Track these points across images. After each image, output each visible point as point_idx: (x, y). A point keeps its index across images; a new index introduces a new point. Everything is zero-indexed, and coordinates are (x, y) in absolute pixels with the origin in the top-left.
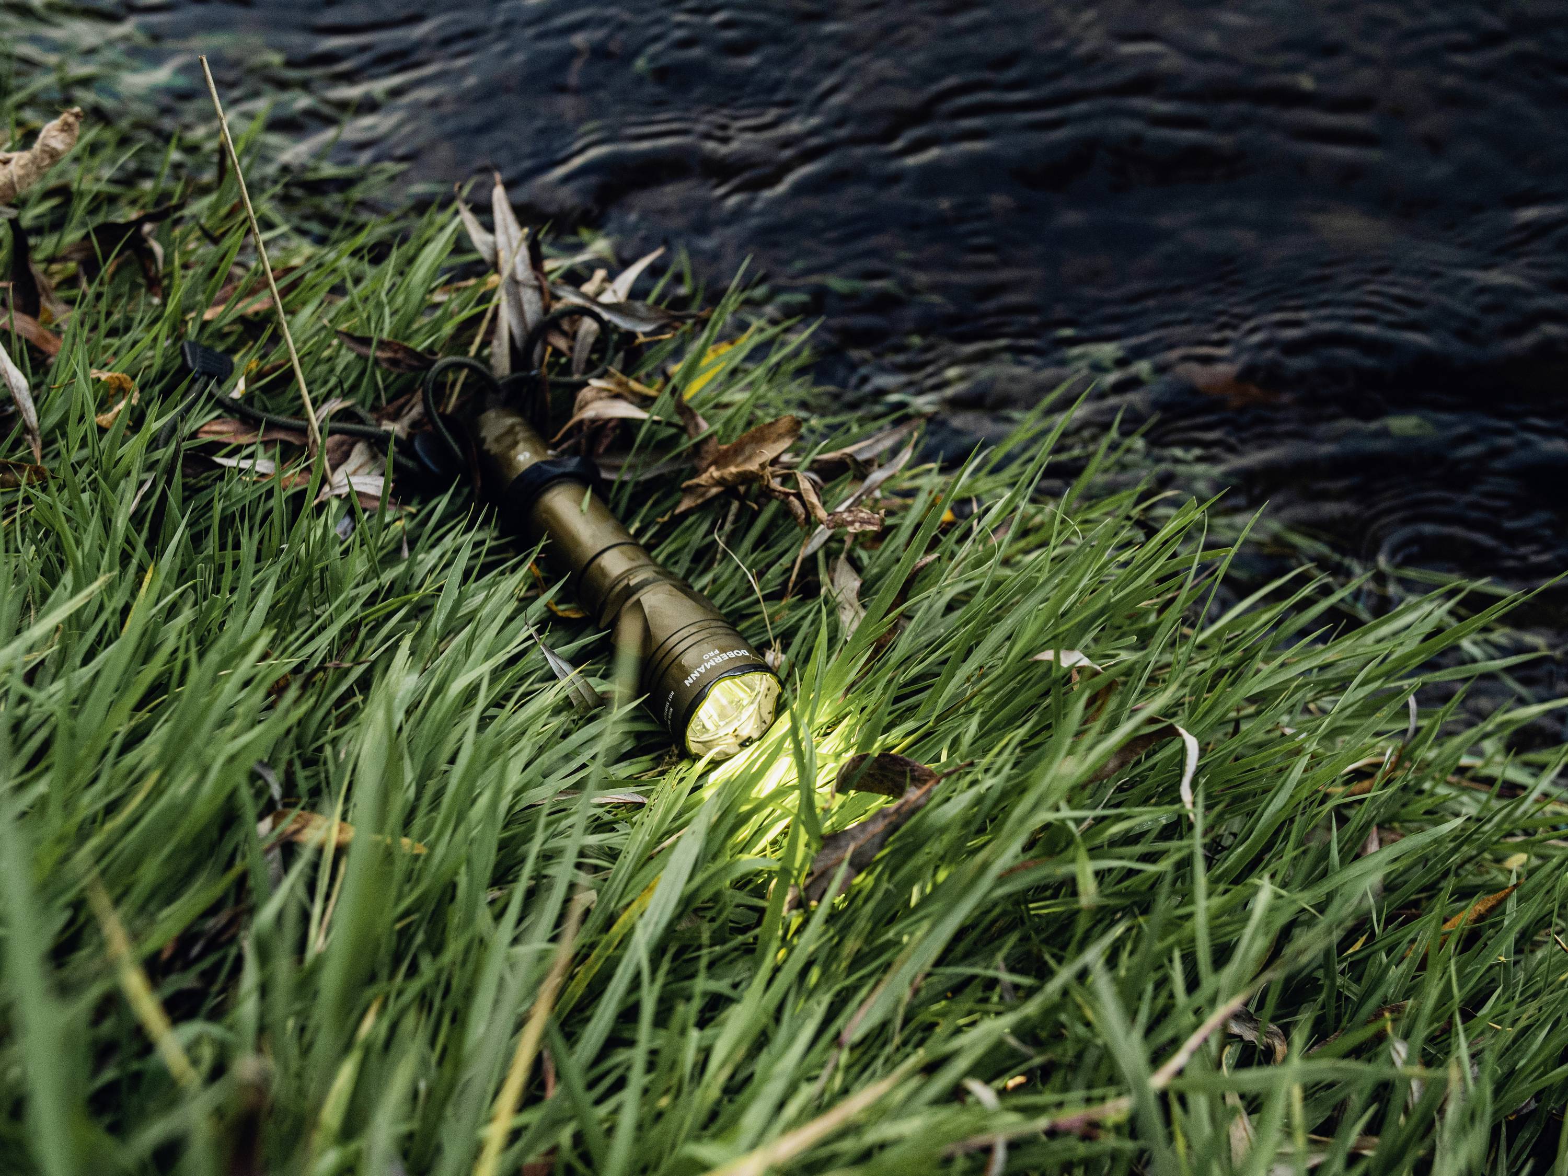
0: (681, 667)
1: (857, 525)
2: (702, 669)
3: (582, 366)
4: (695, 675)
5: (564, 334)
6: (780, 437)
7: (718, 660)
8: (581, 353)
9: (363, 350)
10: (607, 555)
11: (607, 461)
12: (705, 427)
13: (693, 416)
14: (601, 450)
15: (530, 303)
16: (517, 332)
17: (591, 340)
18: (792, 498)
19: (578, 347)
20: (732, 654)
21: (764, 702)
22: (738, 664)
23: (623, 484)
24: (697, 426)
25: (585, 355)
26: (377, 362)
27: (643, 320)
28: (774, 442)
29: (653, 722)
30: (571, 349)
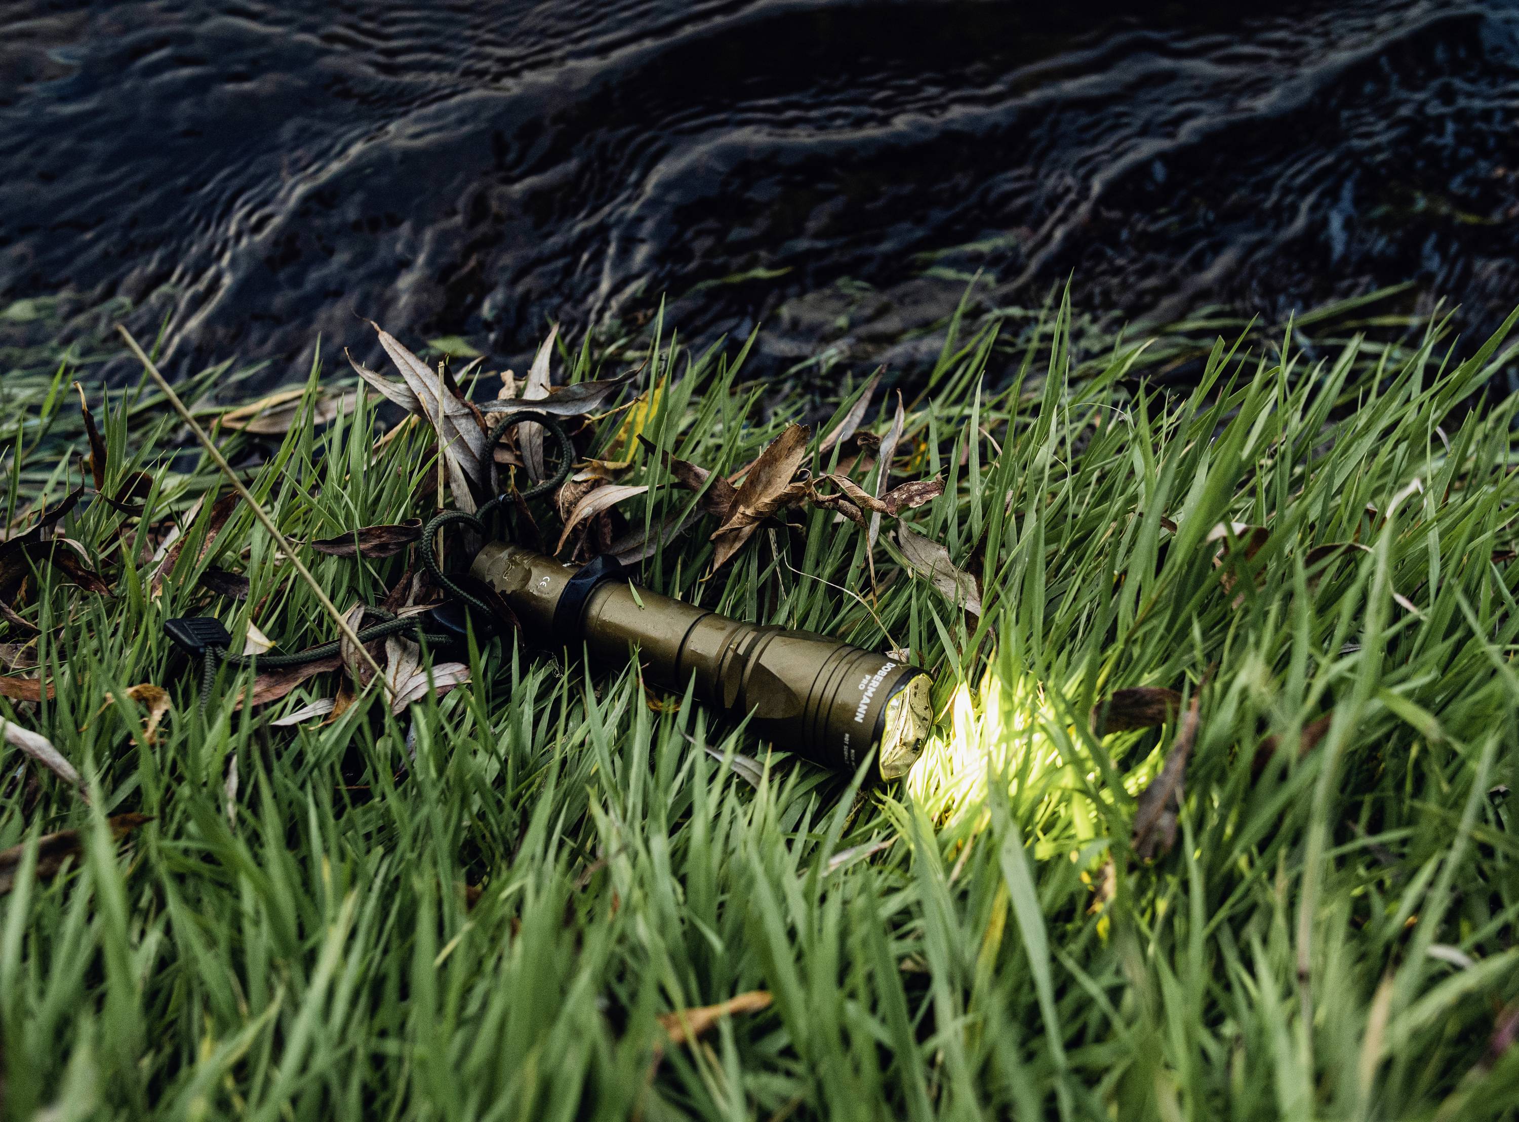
0: (844, 707)
1: (917, 499)
2: (866, 700)
3: (541, 470)
4: (862, 710)
5: (505, 447)
6: (791, 450)
7: (875, 684)
8: (535, 457)
9: (345, 550)
10: (693, 636)
11: (620, 548)
12: (707, 475)
13: (689, 468)
14: (609, 542)
15: (469, 432)
16: (467, 466)
17: (539, 441)
18: (841, 501)
19: (527, 453)
20: (883, 672)
21: (915, 701)
22: (896, 679)
23: (650, 561)
24: (697, 476)
25: (539, 457)
26: (364, 555)
27: (584, 400)
28: (787, 457)
29: (821, 770)
30: (519, 458)
